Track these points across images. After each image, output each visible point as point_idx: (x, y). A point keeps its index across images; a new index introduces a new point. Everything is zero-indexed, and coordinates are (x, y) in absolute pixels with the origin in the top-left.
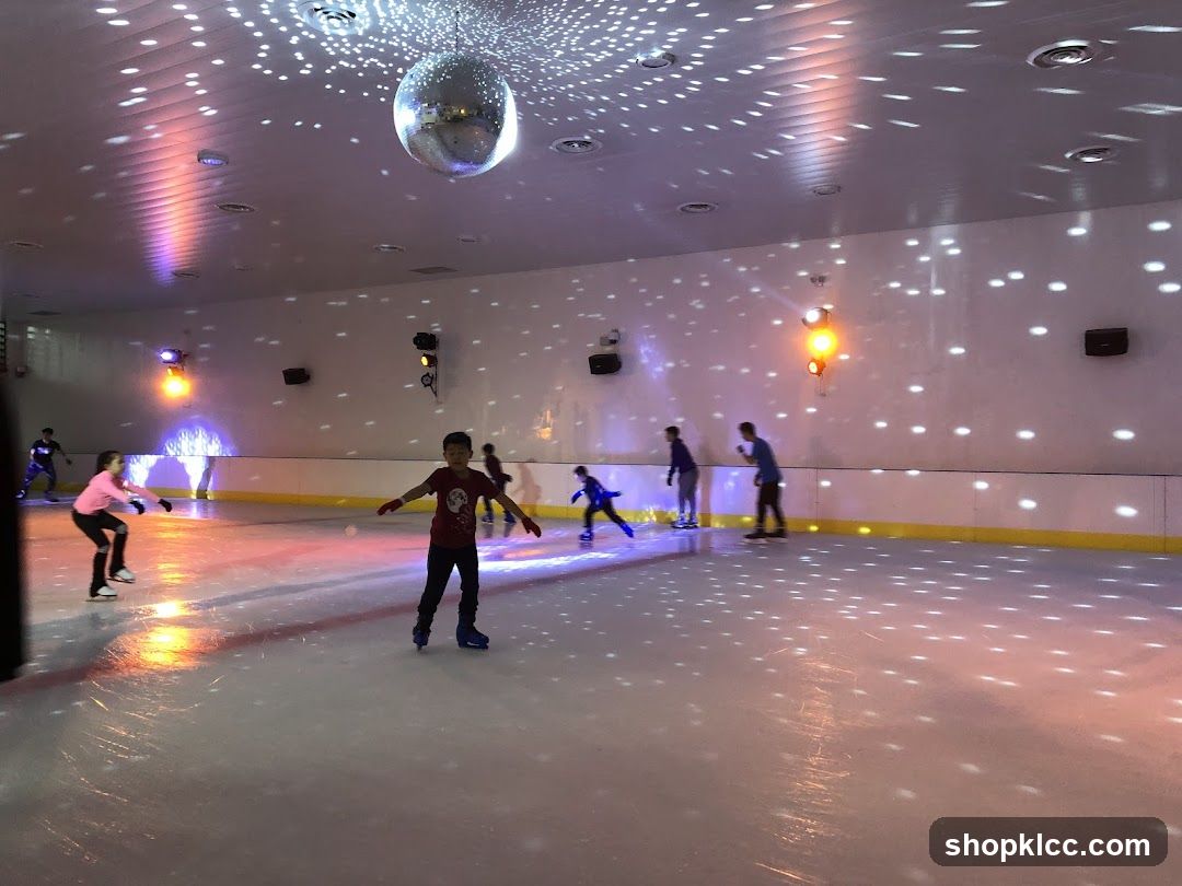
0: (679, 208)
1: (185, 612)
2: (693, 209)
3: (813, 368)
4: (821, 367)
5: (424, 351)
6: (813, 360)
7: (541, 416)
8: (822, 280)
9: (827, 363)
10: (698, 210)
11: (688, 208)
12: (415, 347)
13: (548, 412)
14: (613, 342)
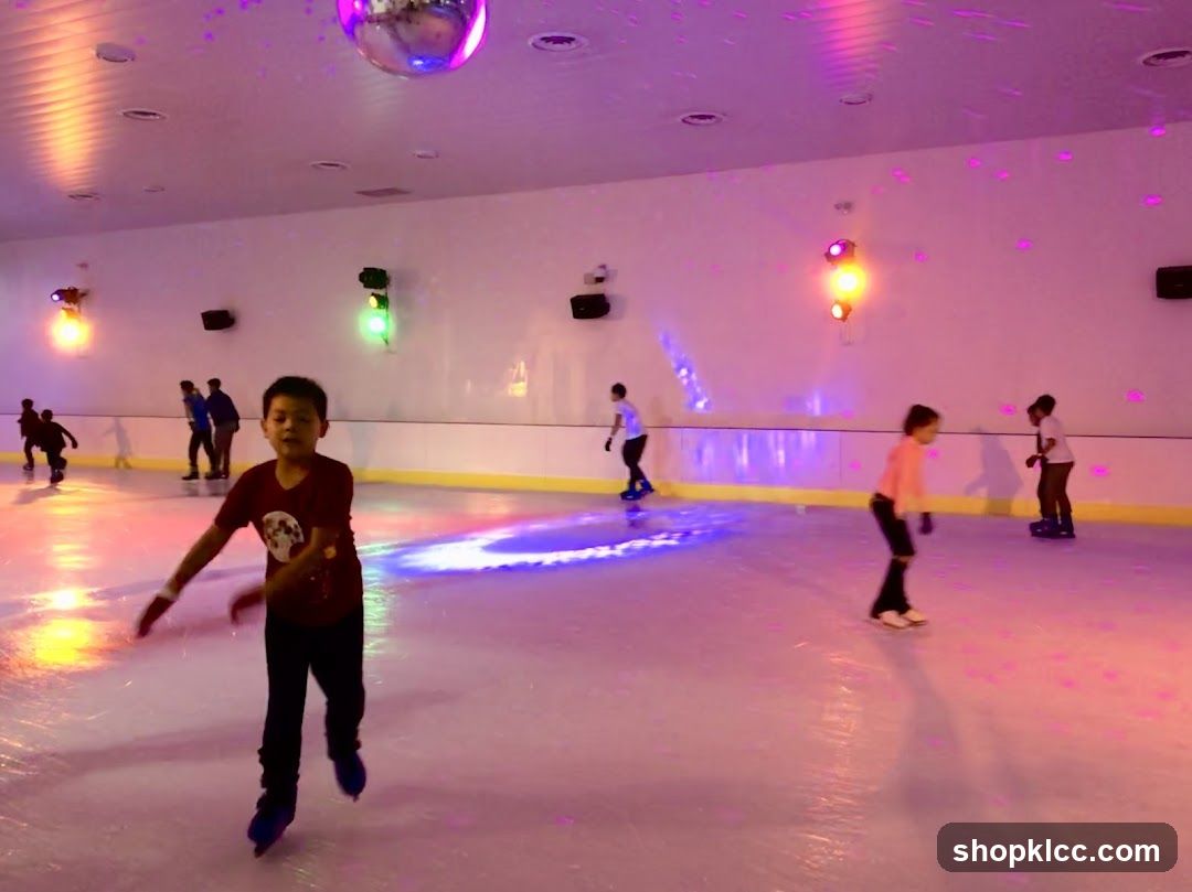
0: (679, 120)
1: (89, 603)
2: (696, 120)
3: (837, 312)
4: (847, 310)
5: (373, 290)
6: (837, 302)
7: (514, 368)
8: (848, 206)
9: (853, 308)
10: (702, 121)
11: (690, 120)
12: (362, 285)
13: (522, 364)
14: (600, 280)
